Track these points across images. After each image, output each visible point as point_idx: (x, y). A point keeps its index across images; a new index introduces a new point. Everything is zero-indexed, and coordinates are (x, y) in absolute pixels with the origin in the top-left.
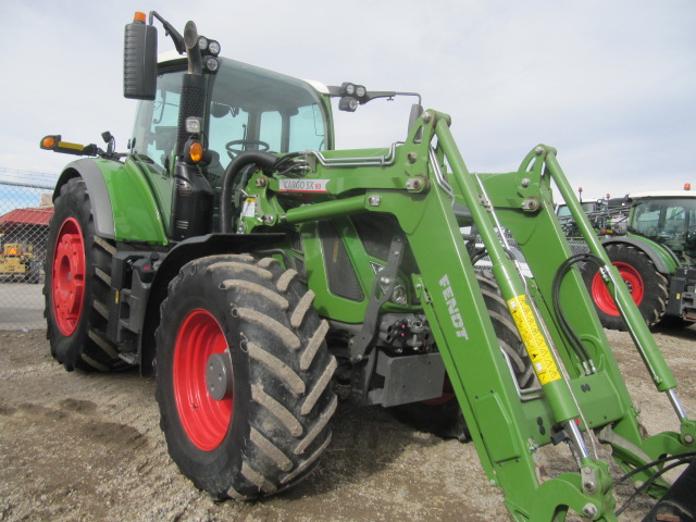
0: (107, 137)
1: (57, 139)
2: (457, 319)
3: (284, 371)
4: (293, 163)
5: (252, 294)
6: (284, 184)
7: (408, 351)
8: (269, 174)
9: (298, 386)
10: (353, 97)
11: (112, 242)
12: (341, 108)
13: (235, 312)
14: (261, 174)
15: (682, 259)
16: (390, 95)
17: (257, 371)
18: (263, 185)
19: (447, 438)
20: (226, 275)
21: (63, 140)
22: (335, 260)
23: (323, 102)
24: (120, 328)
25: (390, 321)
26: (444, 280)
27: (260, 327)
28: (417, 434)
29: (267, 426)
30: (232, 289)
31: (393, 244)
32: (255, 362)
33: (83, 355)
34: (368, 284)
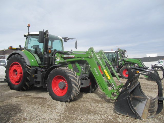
0: (20, 46)
1: (12, 47)
2: (97, 73)
3: (76, 82)
4: (68, 53)
5: (69, 72)
6: (65, 56)
7: (86, 79)
8: (61, 54)
9: (77, 84)
10: (66, 39)
11: (30, 66)
12: (64, 41)
13: (68, 75)
14: (60, 54)
15: (112, 63)
16: (72, 39)
17: (73, 82)
18: (60, 56)
19: (88, 93)
20: (64, 70)
21: (13, 47)
22: (74, 67)
23: (61, 40)
24: (34, 81)
25: (83, 75)
26: (95, 69)
27: (72, 77)
28: (83, 93)
29: (74, 90)
30: (67, 72)
31: (84, 64)
32: (72, 81)
33: (24, 87)
34: (80, 70)
